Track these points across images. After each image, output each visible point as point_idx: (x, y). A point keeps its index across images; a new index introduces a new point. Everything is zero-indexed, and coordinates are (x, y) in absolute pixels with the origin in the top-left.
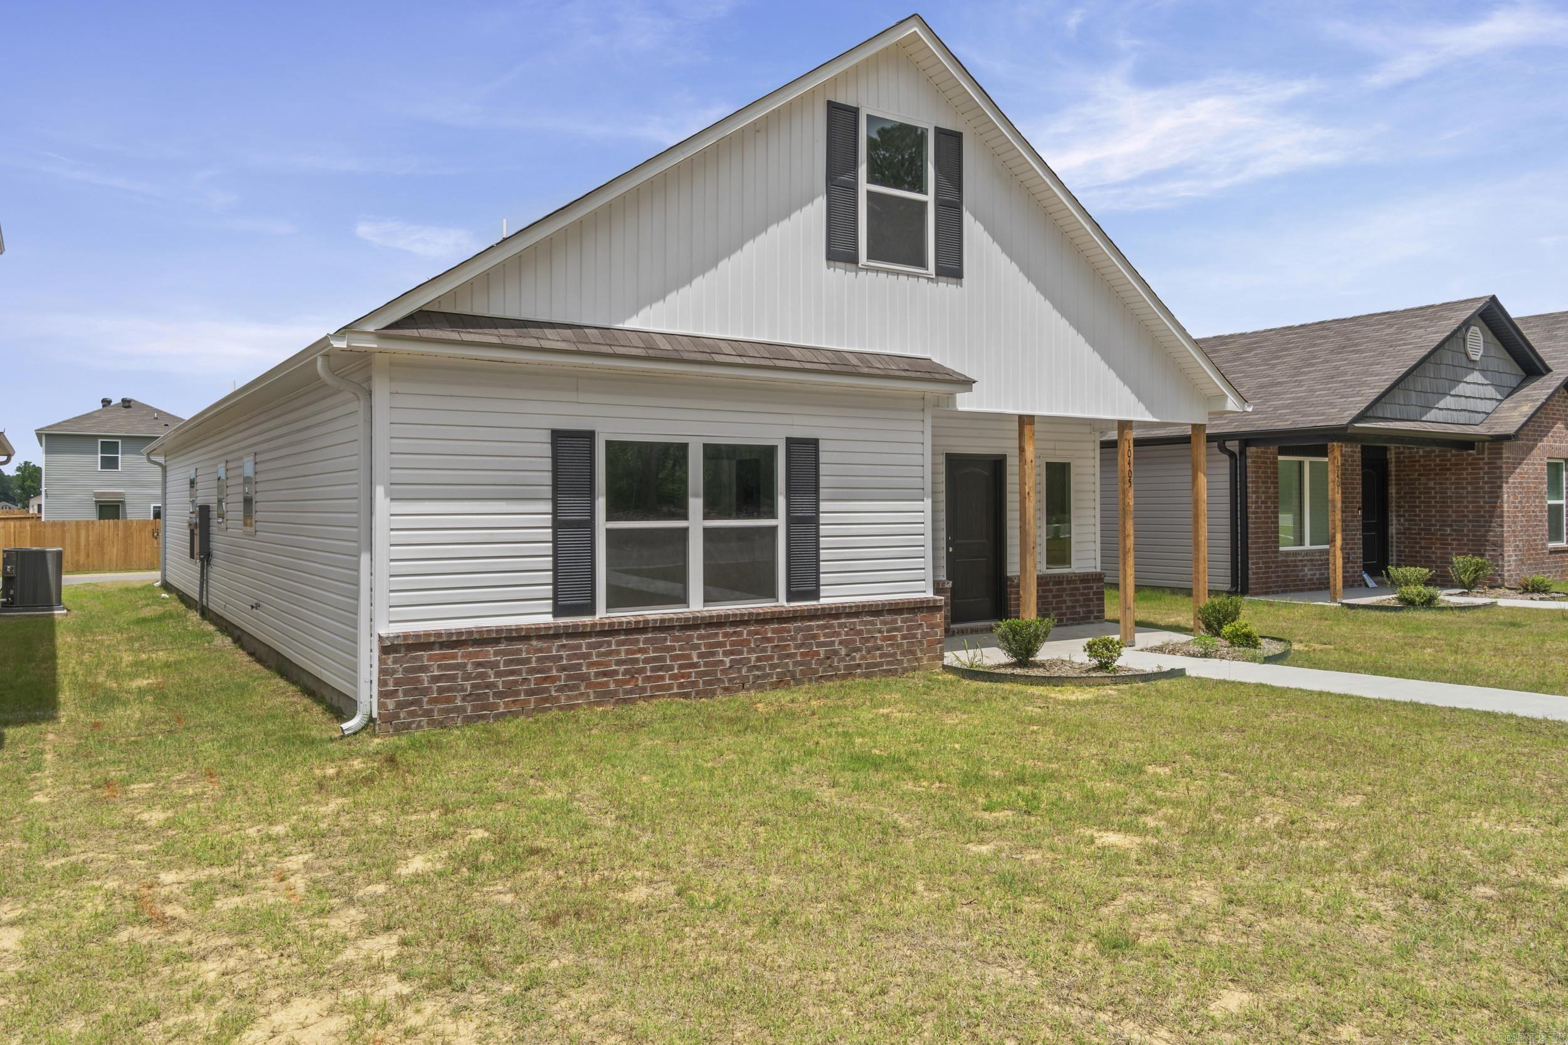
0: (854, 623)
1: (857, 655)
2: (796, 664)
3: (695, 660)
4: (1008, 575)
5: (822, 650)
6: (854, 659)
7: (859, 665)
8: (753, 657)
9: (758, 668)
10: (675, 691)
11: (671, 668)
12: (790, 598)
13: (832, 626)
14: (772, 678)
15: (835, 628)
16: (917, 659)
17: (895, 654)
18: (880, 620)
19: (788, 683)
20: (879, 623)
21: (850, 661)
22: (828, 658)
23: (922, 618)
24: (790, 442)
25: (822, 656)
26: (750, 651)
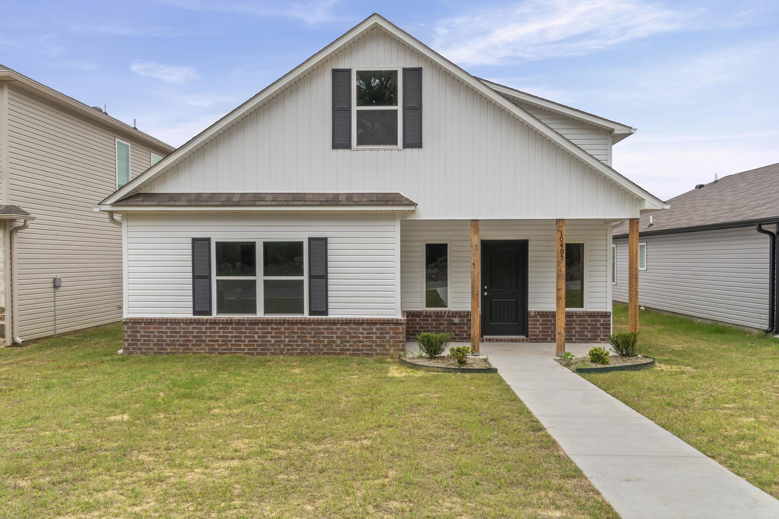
0: (346, 329)
1: (348, 344)
2: (310, 345)
3: (256, 338)
4: (529, 310)
5: (326, 340)
6: (345, 346)
7: (348, 350)
8: (287, 340)
9: (290, 345)
10: (246, 351)
11: (244, 341)
12: (311, 313)
13: (332, 329)
14: (297, 351)
15: (334, 330)
16: (386, 350)
17: (371, 346)
18: (362, 328)
19: (306, 354)
20: (361, 329)
21: (343, 347)
22: (330, 344)
23: (391, 329)
24: (310, 239)
25: (326, 343)
26: (285, 337)
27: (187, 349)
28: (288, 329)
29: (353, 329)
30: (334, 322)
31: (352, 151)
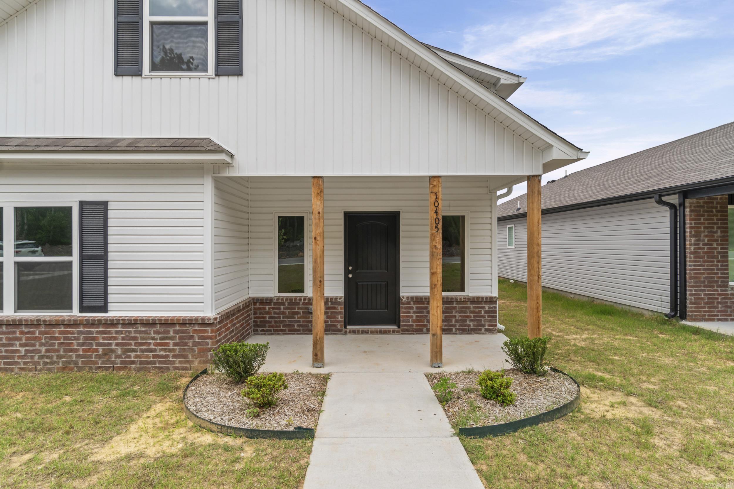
0: (130, 332)
1: (133, 354)
2: (78, 356)
4: (401, 294)
5: (100, 349)
6: (129, 357)
7: (133, 362)
8: (43, 349)
9: (48, 357)
12: (83, 309)
13: (109, 332)
14: (58, 364)
15: (112, 333)
16: (188, 362)
17: (167, 356)
18: (154, 331)
19: (72, 369)
20: (152, 332)
21: (125, 358)
22: (106, 355)
23: (195, 331)
24: (82, 204)
25: (100, 353)
26: (41, 345)
28: (46, 333)
29: (140, 332)
30: (113, 323)
31: (144, 80)
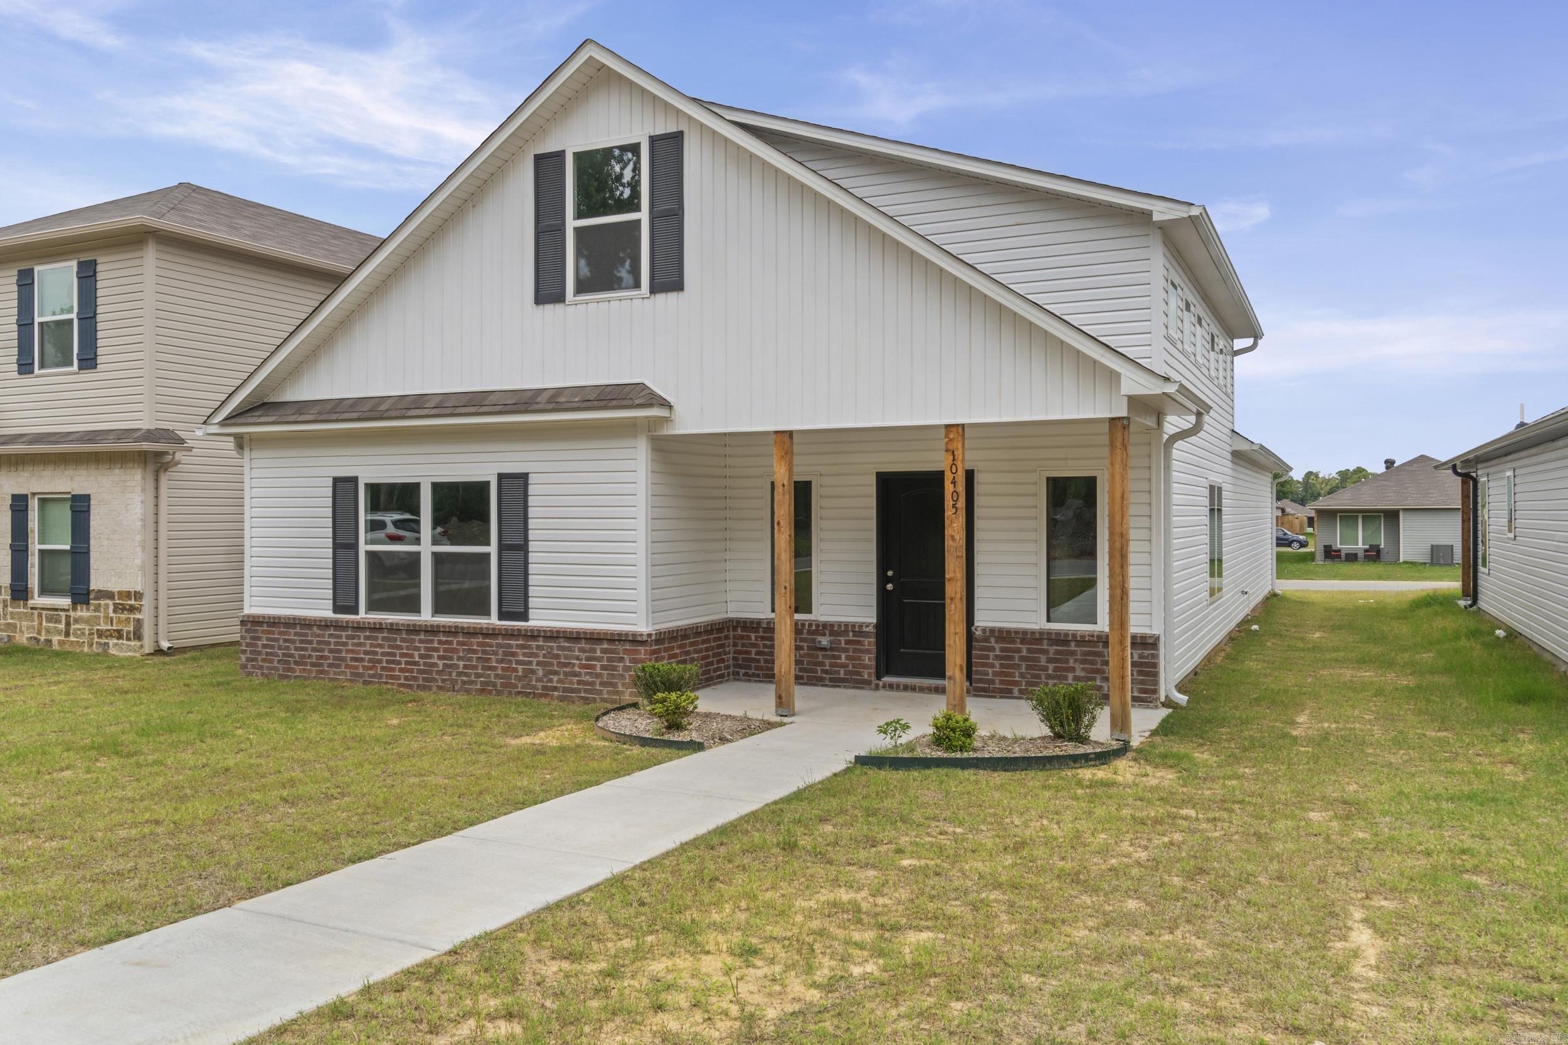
0: (552, 647)
1: (555, 678)
2: (497, 676)
3: (417, 659)
5: (520, 667)
6: (551, 681)
7: (555, 689)
8: (461, 663)
9: (466, 675)
10: (402, 681)
11: (399, 663)
12: (502, 616)
13: (530, 647)
14: (477, 685)
15: (532, 649)
16: (617, 693)
17: (593, 684)
18: (578, 647)
19: (490, 692)
20: (577, 650)
21: (547, 682)
22: (526, 676)
23: (626, 651)
24: (501, 477)
25: (520, 674)
26: (460, 658)
27: (322, 672)
28: (464, 644)
29: (563, 649)
30: (534, 635)
31: (568, 308)
